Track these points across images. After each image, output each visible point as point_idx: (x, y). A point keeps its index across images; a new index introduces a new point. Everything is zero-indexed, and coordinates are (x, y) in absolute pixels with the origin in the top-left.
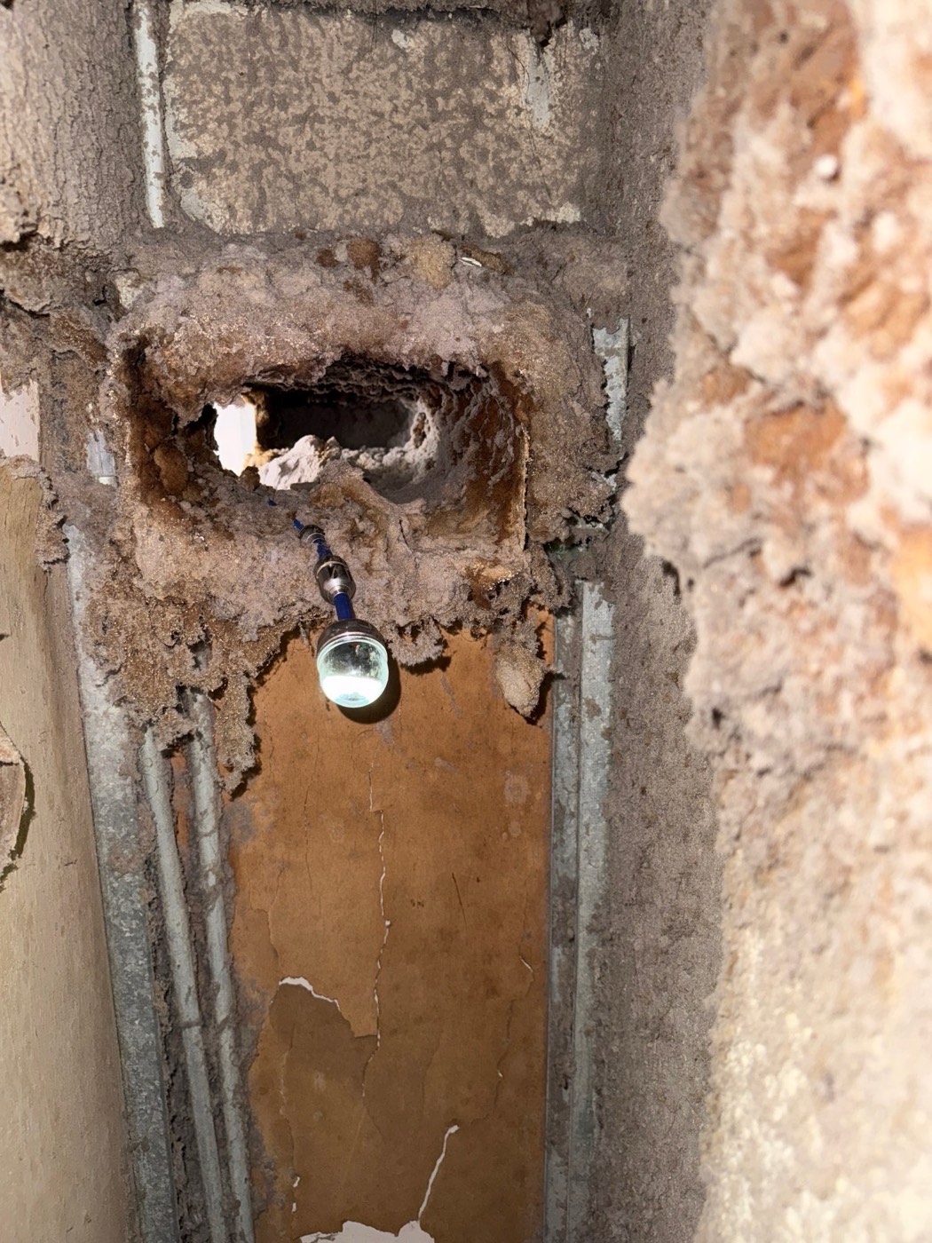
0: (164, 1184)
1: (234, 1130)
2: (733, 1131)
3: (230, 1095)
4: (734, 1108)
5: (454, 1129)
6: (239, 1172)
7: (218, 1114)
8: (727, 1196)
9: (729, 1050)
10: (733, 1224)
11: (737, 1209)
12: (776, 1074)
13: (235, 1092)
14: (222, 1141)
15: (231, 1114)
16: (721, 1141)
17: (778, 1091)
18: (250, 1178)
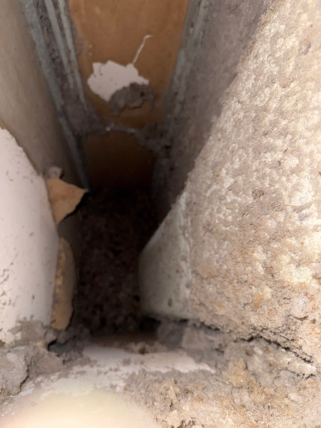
0: (42, 41)
1: (66, 24)
2: (256, 57)
3: (62, 10)
4: (260, 48)
5: (148, 36)
6: (69, 40)
7: (59, 17)
8: (245, 78)
9: (267, 25)
10: (243, 87)
11: (247, 83)
12: (285, 39)
13: (64, 10)
14: (62, 28)
15: (64, 18)
16: (249, 59)
17: (283, 45)
18: (74, 43)
